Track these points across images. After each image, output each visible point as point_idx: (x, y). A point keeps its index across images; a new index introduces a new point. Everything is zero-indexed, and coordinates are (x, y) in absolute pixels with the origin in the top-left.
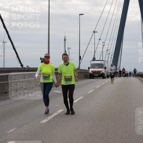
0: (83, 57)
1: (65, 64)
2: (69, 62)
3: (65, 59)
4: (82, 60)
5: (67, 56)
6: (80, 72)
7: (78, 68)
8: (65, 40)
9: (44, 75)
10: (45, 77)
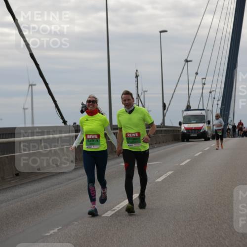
0: (170, 104)
1: (126, 111)
2: (134, 108)
3: (127, 102)
4: (167, 110)
5: (130, 96)
6: (165, 130)
7: (161, 124)
8: (137, 77)
9: (88, 137)
10: (91, 141)
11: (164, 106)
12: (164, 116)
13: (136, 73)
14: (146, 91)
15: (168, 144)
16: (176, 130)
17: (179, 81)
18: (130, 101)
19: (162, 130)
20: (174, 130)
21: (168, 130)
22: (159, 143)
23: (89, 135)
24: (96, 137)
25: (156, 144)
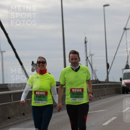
0: (112, 64)
1: (73, 69)
3: (74, 61)
4: (110, 69)
6: (109, 85)
7: (106, 80)
8: (86, 42)
9: (37, 93)
10: (39, 97)
11: (108, 65)
12: (108, 73)
13: (85, 40)
14: (93, 55)
15: (112, 96)
16: (118, 85)
17: (119, 45)
18: (76, 61)
19: (106, 85)
20: (116, 85)
21: (111, 85)
22: (105, 95)
23: (38, 91)
24: (44, 93)
25: (102, 96)
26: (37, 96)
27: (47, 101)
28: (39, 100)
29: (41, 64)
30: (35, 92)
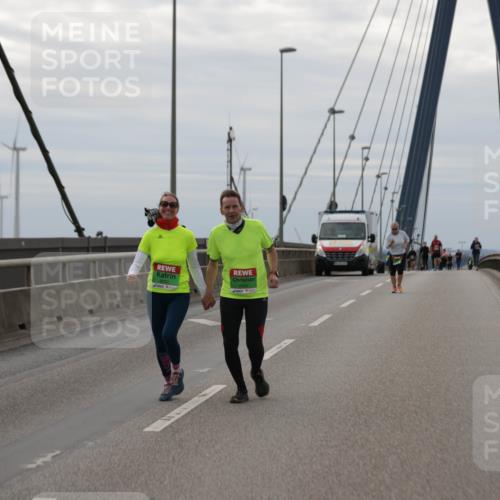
0: (295, 198)
1: (230, 229)
2: (243, 221)
3: (232, 211)
4: (289, 211)
6: (283, 252)
7: (276, 240)
8: (230, 141)
9: (159, 267)
10: (163, 276)
11: (283, 201)
12: (282, 222)
13: (229, 134)
14: (250, 169)
15: (289, 281)
16: (306, 252)
20: (301, 252)
21: (289, 252)
23: (162, 264)
24: (173, 270)
26: (158, 274)
27: (177, 285)
28: (161, 282)
29: (168, 207)
30: (156, 265)
